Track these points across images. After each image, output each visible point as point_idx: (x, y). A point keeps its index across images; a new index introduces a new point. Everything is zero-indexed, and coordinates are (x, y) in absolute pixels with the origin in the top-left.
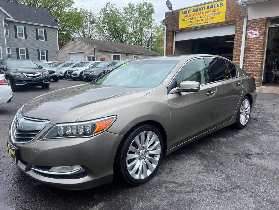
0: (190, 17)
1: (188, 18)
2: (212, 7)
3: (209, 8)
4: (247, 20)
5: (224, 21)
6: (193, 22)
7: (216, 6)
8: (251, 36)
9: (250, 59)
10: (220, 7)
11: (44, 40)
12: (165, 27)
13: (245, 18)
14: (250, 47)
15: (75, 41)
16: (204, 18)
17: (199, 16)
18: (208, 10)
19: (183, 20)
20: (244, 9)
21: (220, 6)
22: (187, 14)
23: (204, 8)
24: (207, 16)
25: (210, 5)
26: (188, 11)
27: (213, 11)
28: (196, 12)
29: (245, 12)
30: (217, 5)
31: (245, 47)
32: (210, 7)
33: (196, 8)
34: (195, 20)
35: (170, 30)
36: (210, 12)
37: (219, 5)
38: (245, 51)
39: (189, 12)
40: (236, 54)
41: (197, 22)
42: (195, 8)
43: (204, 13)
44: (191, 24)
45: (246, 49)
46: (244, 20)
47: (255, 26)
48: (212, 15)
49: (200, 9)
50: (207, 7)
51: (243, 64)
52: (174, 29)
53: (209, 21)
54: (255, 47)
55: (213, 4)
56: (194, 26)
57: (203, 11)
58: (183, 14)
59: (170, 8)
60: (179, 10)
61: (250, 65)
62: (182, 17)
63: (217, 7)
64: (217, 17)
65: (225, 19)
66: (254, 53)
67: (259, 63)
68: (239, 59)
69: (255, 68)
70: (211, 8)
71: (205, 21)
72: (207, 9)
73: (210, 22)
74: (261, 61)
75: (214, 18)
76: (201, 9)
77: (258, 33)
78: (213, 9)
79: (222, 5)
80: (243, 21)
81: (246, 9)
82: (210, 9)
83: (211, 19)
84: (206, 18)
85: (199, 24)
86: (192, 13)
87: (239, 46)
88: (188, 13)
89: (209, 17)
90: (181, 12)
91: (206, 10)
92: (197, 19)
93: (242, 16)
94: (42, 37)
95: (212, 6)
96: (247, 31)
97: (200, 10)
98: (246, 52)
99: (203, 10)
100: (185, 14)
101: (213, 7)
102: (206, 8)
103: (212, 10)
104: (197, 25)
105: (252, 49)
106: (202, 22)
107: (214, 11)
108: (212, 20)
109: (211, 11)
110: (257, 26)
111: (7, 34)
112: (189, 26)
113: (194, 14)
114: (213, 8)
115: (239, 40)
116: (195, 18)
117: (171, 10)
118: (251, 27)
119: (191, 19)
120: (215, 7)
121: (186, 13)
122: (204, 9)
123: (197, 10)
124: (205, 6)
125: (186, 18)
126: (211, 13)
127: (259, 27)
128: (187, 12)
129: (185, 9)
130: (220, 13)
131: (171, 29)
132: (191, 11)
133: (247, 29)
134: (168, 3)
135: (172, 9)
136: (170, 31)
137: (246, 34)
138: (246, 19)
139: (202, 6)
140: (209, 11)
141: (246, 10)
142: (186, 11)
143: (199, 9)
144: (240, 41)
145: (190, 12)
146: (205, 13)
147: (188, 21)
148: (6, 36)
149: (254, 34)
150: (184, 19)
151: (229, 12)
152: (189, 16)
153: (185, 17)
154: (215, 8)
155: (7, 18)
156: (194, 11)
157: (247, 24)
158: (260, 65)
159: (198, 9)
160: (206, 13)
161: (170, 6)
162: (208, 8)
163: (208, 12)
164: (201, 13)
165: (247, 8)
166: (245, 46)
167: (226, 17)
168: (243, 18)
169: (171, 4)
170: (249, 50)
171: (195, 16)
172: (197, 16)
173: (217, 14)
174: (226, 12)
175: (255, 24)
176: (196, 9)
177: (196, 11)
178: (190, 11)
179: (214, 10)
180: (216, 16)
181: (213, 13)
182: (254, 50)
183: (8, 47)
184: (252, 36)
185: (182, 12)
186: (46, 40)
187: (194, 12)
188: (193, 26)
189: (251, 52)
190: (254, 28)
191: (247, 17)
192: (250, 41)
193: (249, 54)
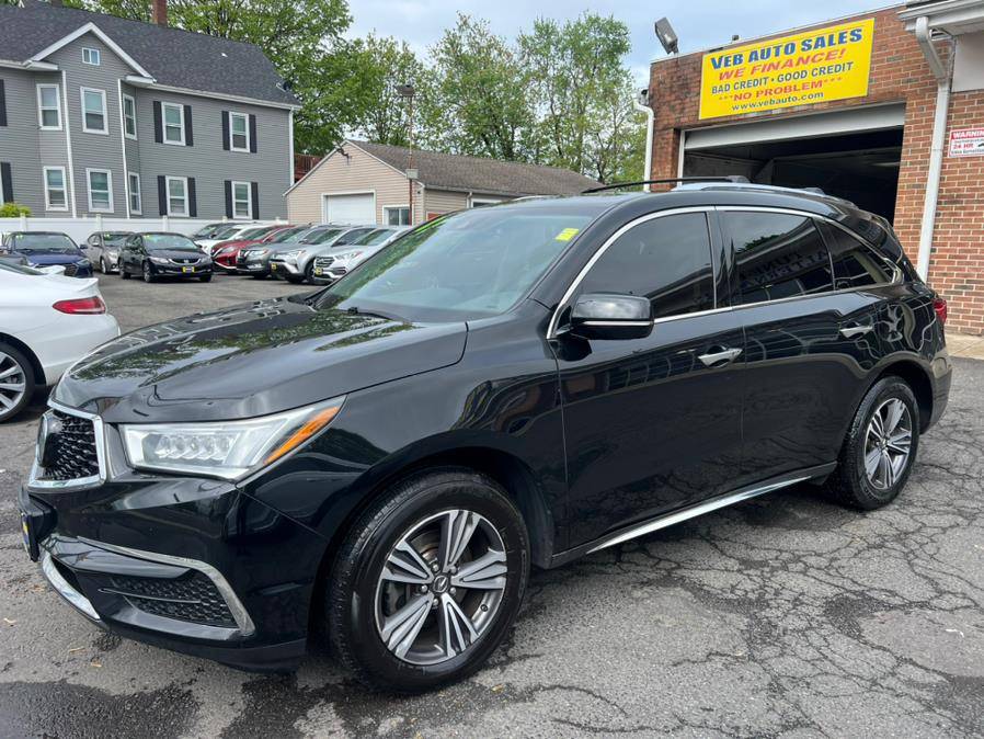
0: (740, 79)
1: (732, 81)
2: (820, 42)
3: (810, 47)
4: (950, 92)
5: (865, 94)
6: (750, 95)
7: (836, 40)
8: (962, 149)
9: (960, 233)
10: (848, 45)
11: (248, 150)
12: (650, 112)
13: (943, 84)
14: (958, 190)
15: (347, 155)
16: (792, 82)
17: (773, 74)
18: (804, 55)
19: (714, 90)
20: (940, 51)
21: (852, 40)
22: (729, 69)
23: (793, 45)
24: (802, 75)
25: (813, 36)
26: (735, 57)
27: (824, 57)
28: (761, 62)
29: (944, 64)
30: (841, 37)
31: (940, 191)
32: (813, 44)
33: (764, 45)
34: (758, 88)
35: (666, 122)
36: (813, 61)
37: (849, 36)
38: (939, 203)
39: (738, 59)
40: (904, 216)
42: (758, 47)
43: (791, 65)
44: (743, 102)
45: (942, 197)
46: (940, 90)
48: (822, 71)
49: (778, 48)
50: (804, 43)
51: (933, 250)
52: (682, 120)
53: (807, 93)
54: (977, 190)
55: (825, 33)
56: (753, 109)
57: (788, 57)
58: (716, 67)
59: (671, 47)
60: (702, 53)
61: (956, 257)
62: (709, 77)
63: (841, 41)
64: (839, 79)
65: (870, 87)
66: (974, 214)
68: (918, 233)
69: (977, 270)
70: (816, 47)
71: (792, 94)
72: (803, 49)
73: (810, 97)
75: (826, 81)
76: (782, 50)
78: (827, 49)
79: (856, 36)
80: (936, 96)
81: (945, 50)
82: (812, 52)
83: (814, 85)
84: (799, 82)
85: (772, 102)
86: (746, 65)
87: (919, 186)
88: (735, 63)
89: (809, 79)
90: (707, 60)
91: (798, 53)
92: (763, 87)
93: (932, 77)
94: (240, 141)
95: (822, 38)
96: (948, 130)
97: (777, 54)
98: (943, 209)
99: (786, 52)
100: (723, 69)
101: (827, 43)
102: (799, 46)
103: (822, 54)
104: (764, 108)
105: (965, 196)
106: (783, 96)
107: (828, 59)
108: (818, 90)
109: (817, 59)
111: (130, 130)
112: (736, 112)
113: (754, 69)
114: (823, 45)
115: (921, 163)
116: (758, 82)
117: (672, 54)
118: (966, 116)
119: (742, 85)
120: (831, 43)
121: (726, 65)
122: (790, 49)
123: (766, 54)
124: (798, 39)
125: (725, 81)
126: (818, 65)
128: (732, 59)
129: (721, 49)
130: (849, 64)
131: (672, 119)
132: (746, 58)
133: (948, 124)
134: (661, 28)
135: (676, 51)
136: (665, 128)
137: (946, 142)
138: (947, 88)
139: (784, 41)
140: (808, 57)
141: (946, 56)
142: (727, 56)
143: (773, 52)
144: (922, 169)
145: (741, 61)
146: (794, 63)
147: (732, 92)
148: (129, 136)
149: (975, 147)
150: (718, 83)
151: (882, 61)
152: (736, 76)
153: (721, 78)
154: (832, 48)
155: (131, 78)
156: (753, 56)
157: (950, 105)
159: (769, 50)
160: (798, 64)
161: (669, 40)
162: (806, 45)
163: (805, 62)
164: (782, 64)
165: (950, 49)
166: (941, 185)
167: (870, 81)
168: (935, 83)
169: (672, 34)
170: (957, 202)
171: (759, 75)
172: (766, 74)
173: (839, 68)
174: (872, 63)
175: (978, 108)
176: (761, 50)
177: (762, 57)
178: (741, 56)
179: (829, 54)
180: (834, 75)
181: (826, 64)
182: (972, 202)
183: (130, 173)
184: (967, 149)
185: (713, 60)
186: (253, 149)
187: (756, 59)
188: (748, 110)
189: (964, 208)
190: (974, 121)
191: (951, 80)
192: (958, 167)
193: (955, 214)
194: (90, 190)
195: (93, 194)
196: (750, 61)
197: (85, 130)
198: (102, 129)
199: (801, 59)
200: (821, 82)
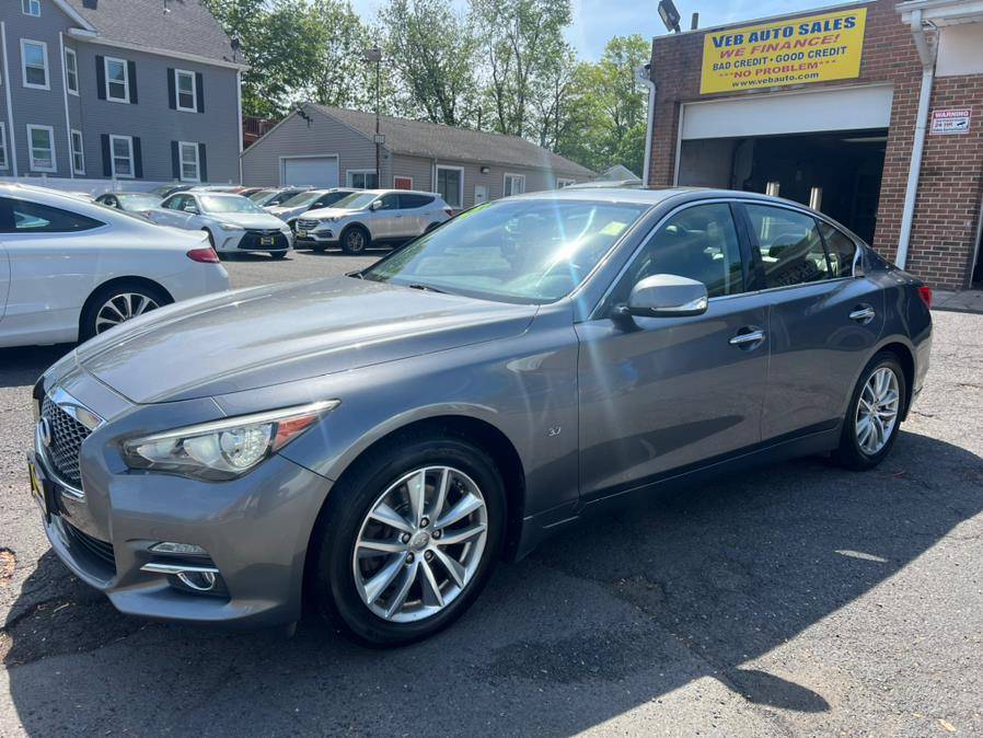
0: (739, 58)
1: (733, 59)
2: (817, 27)
3: (807, 31)
4: (934, 77)
5: (857, 76)
6: (750, 73)
7: (831, 25)
8: (943, 128)
9: (938, 201)
10: (843, 31)
11: (195, 110)
12: (652, 86)
13: (927, 70)
14: (938, 164)
15: (307, 118)
16: (789, 63)
17: (772, 54)
18: (802, 38)
19: (715, 67)
20: (926, 39)
21: (846, 27)
22: (730, 48)
23: (791, 29)
24: (800, 56)
25: (811, 21)
26: (736, 37)
27: (820, 41)
28: (760, 43)
29: (930, 51)
30: (837, 23)
31: (922, 164)
32: (810, 28)
33: (765, 27)
34: (758, 67)
35: (667, 96)
36: (810, 44)
37: (843, 23)
38: (921, 175)
39: (739, 39)
40: (890, 185)
41: (762, 76)
42: (758, 29)
43: (789, 47)
44: (743, 79)
45: (926, 169)
46: (924, 74)
47: (961, 97)
48: (818, 53)
49: (776, 31)
50: (801, 27)
51: (915, 216)
52: (683, 93)
53: (804, 73)
54: (955, 163)
55: (822, 19)
56: (751, 87)
57: (786, 39)
58: (718, 45)
59: (673, 22)
60: (704, 32)
61: (935, 222)
62: (710, 54)
63: (836, 27)
64: (834, 61)
65: (861, 70)
66: (951, 185)
67: (965, 217)
68: (902, 201)
69: (953, 233)
70: (813, 31)
71: (790, 74)
72: (801, 33)
73: (807, 76)
74: (972, 209)
75: (821, 63)
76: (781, 32)
77: (967, 120)
78: (823, 34)
79: (850, 23)
80: (921, 79)
81: (930, 39)
82: (809, 36)
83: (810, 66)
84: (797, 63)
85: (770, 80)
86: (746, 45)
87: (904, 159)
89: (806, 60)
90: (708, 38)
91: (795, 37)
92: (762, 66)
93: (918, 63)
94: (186, 101)
95: (819, 24)
96: (930, 110)
97: (776, 36)
98: (925, 180)
99: (785, 35)
100: (724, 48)
101: (823, 28)
102: (796, 30)
103: (818, 38)
104: (762, 85)
105: (944, 169)
106: (781, 75)
107: (823, 42)
108: (814, 71)
109: (813, 42)
110: (965, 97)
111: (72, 86)
112: (736, 88)
113: (754, 49)
114: (819, 30)
115: (906, 139)
116: (757, 61)
117: (673, 31)
118: (945, 99)
119: (743, 63)
122: (788, 32)
123: (765, 36)
124: (795, 24)
125: (725, 60)
126: (814, 48)
127: (972, 102)
128: (732, 39)
129: (722, 29)
130: (844, 48)
131: (673, 92)
132: (746, 39)
133: (931, 105)
135: (678, 29)
136: (666, 101)
137: (929, 121)
138: (931, 73)
139: (785, 24)
140: (805, 41)
141: (931, 45)
142: (728, 36)
143: (772, 34)
144: (906, 144)
145: (741, 42)
146: (792, 46)
148: (71, 91)
149: (955, 124)
150: (719, 61)
151: (873, 47)
152: (737, 55)
153: (722, 57)
154: (828, 33)
155: (74, 31)
157: (933, 88)
158: (968, 223)
159: (768, 32)
160: (795, 46)
161: (673, 18)
162: (804, 29)
163: (803, 45)
164: (780, 46)
165: (934, 39)
166: (923, 159)
167: (862, 64)
168: (922, 68)
169: (675, 13)
170: (936, 174)
171: (758, 55)
172: (765, 54)
173: (836, 51)
174: (864, 48)
175: (957, 92)
176: (761, 31)
177: (762, 39)
178: (741, 36)
179: (825, 38)
180: (829, 58)
181: (822, 47)
182: (950, 174)
183: (74, 131)
184: (947, 127)
185: (714, 39)
186: (201, 109)
187: (756, 40)
188: (748, 86)
189: (943, 180)
190: (954, 103)
191: (935, 67)
192: (939, 142)
193: (935, 184)
194: (31, 148)
195: (34, 152)
196: (750, 41)
197: (26, 84)
198: (44, 84)
199: (798, 42)
200: (816, 64)
